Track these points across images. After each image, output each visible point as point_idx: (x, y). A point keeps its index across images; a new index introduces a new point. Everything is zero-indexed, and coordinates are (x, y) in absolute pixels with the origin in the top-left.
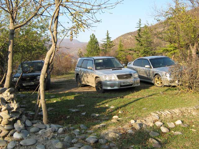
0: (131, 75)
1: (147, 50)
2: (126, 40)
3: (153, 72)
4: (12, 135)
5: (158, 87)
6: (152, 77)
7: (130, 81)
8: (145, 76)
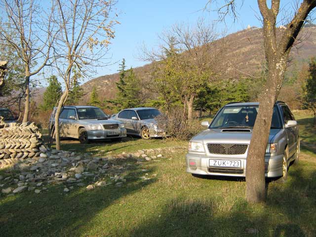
0: (118, 125)
1: (133, 102)
2: (99, 87)
3: (140, 124)
4: (38, 156)
5: (145, 139)
6: (139, 129)
7: (117, 131)
8: (132, 129)
